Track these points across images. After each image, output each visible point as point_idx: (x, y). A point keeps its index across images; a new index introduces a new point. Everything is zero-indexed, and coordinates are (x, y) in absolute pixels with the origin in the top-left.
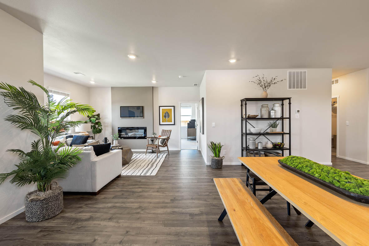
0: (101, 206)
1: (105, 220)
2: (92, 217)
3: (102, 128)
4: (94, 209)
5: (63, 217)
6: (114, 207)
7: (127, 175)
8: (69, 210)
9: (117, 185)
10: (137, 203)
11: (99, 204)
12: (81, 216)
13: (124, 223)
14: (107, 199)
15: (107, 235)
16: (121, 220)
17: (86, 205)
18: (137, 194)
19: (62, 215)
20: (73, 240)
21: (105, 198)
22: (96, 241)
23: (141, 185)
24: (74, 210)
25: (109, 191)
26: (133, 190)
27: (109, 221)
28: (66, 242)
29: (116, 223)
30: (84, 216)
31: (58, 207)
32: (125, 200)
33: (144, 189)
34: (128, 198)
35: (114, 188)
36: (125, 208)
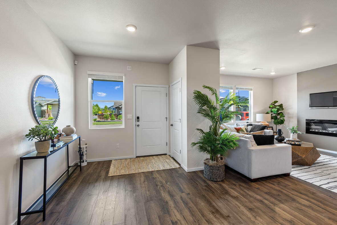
0: (251, 193)
1: (245, 207)
2: (238, 197)
3: (284, 119)
4: (243, 192)
5: (221, 185)
6: (261, 202)
7: (298, 178)
8: (227, 183)
9: (279, 183)
10: (291, 215)
11: (250, 191)
12: (231, 191)
13: (261, 222)
14: (259, 191)
15: (239, 220)
16: (259, 218)
17: (239, 185)
18: (298, 205)
19: (221, 183)
20: (216, 204)
21: (258, 189)
22: (229, 217)
23: (313, 199)
24: (230, 184)
25: (266, 185)
26: (296, 198)
27: (248, 211)
28: (213, 202)
29: (254, 217)
30: (233, 193)
31: (219, 176)
32: (277, 202)
33: (313, 205)
34: (282, 203)
35: (273, 184)
36: (272, 210)
